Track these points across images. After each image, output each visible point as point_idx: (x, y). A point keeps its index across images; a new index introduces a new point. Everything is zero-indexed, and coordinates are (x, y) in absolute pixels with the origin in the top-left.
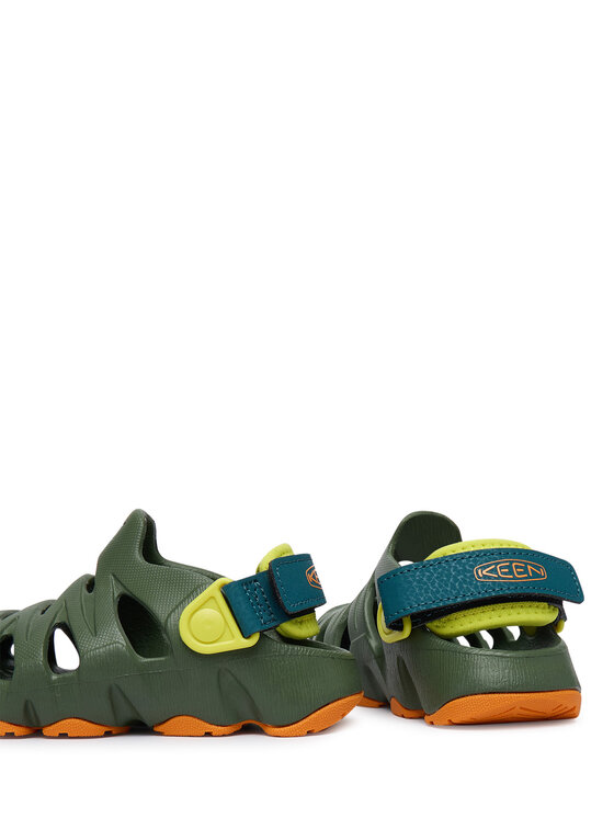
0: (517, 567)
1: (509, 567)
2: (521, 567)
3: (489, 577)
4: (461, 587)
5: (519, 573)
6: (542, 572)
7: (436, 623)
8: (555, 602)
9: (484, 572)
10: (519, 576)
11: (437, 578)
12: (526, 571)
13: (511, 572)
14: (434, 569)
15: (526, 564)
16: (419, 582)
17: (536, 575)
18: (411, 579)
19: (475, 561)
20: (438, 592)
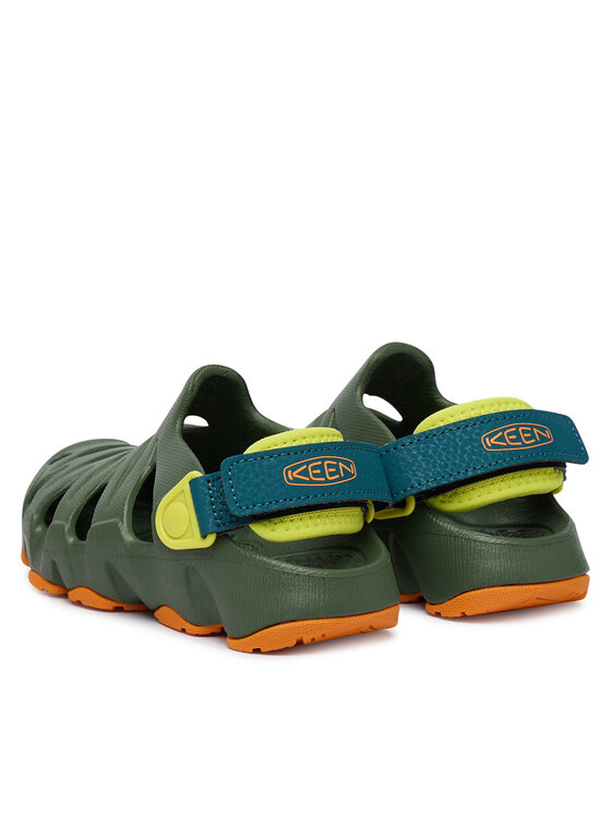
0: (524, 431)
1: (516, 433)
2: (528, 432)
3: (499, 447)
4: (471, 459)
5: (527, 439)
6: (548, 434)
7: (441, 498)
8: (559, 466)
9: (492, 441)
10: (527, 440)
11: (444, 449)
12: (533, 437)
13: (519, 439)
14: (439, 440)
15: (532, 427)
16: (424, 455)
17: (543, 439)
18: (415, 452)
19: (481, 429)
20: (446, 465)
